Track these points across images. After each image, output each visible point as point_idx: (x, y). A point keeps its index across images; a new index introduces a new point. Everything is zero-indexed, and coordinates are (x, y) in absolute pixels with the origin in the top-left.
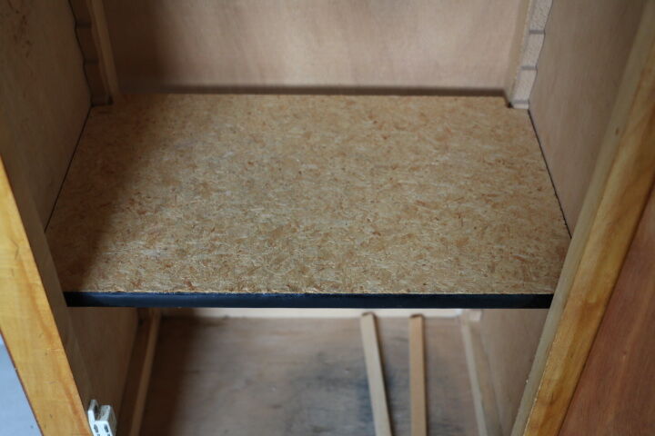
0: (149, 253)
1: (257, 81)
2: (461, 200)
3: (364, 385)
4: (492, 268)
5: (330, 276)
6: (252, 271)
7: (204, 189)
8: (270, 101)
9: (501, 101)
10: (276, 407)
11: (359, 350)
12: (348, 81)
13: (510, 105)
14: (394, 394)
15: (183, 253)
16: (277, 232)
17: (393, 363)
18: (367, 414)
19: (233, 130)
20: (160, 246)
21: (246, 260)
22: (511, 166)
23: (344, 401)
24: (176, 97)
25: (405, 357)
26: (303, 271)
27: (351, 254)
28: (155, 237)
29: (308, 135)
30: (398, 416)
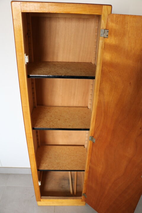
0: (45, 165)
1: (56, 144)
2: (77, 159)
3: (69, 180)
4: (80, 167)
5: (63, 168)
6: (56, 167)
7: (50, 158)
8: (58, 147)
9: (83, 147)
10: (58, 183)
11: (69, 175)
12: (66, 144)
13: (84, 147)
14: (73, 181)
15: (49, 165)
16: (58, 163)
17: (73, 177)
18: (69, 183)
19: (54, 151)
20: (46, 164)
21: (55, 166)
22: (83, 155)
23: (66, 182)
24: (47, 146)
25: (74, 176)
26: (61, 167)
27: (66, 166)
28: (46, 163)
29: (62, 151)
30: (73, 184)
